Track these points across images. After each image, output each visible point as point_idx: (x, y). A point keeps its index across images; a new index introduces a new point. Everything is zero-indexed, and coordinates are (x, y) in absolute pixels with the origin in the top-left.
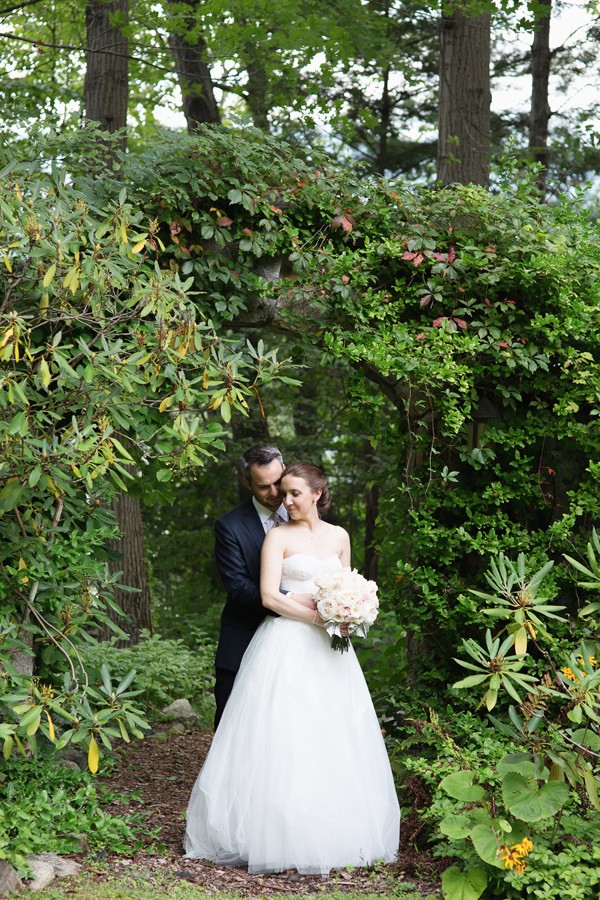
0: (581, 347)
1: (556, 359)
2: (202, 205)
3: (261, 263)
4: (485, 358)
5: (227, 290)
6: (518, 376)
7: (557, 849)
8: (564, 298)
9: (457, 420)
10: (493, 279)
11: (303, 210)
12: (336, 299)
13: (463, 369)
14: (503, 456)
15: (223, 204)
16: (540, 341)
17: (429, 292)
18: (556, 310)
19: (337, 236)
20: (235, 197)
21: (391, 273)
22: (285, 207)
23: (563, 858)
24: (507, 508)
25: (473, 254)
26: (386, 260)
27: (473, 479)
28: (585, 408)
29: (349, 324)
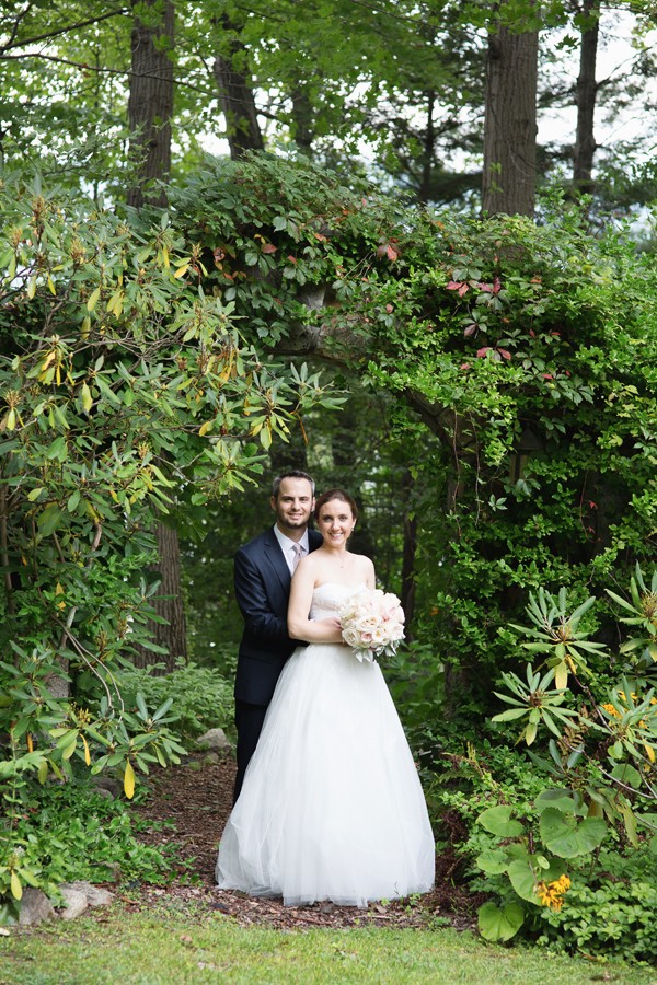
0: (626, 380)
1: (601, 392)
2: (247, 231)
3: (304, 291)
4: (529, 389)
5: (270, 316)
6: (562, 409)
7: (596, 886)
8: (610, 331)
9: (498, 452)
10: (538, 311)
11: (348, 237)
12: (381, 326)
13: (508, 400)
14: (546, 490)
15: (268, 231)
16: (584, 373)
17: (475, 322)
18: (601, 342)
19: (381, 264)
20: (280, 224)
21: (435, 303)
22: (330, 235)
23: (600, 895)
24: (549, 541)
25: (518, 285)
26: (431, 290)
27: (517, 512)
28: (629, 441)
29: (393, 351)
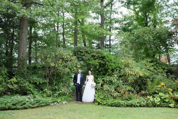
0: (107, 61)
1: (105, 62)
2: (78, 51)
3: (83, 56)
4: (100, 62)
5: (80, 58)
6: (103, 64)
7: (104, 100)
8: (106, 58)
9: (98, 67)
10: (100, 56)
11: (86, 51)
12: (89, 58)
13: (98, 63)
14: (102, 70)
15: (80, 51)
16: (104, 61)
17: (95, 58)
18: (105, 59)
19: (89, 53)
20: (81, 51)
21: (93, 56)
22: (85, 51)
23: (104, 101)
24: (102, 74)
25: (99, 54)
26: (93, 55)
27: (100, 72)
28: (108, 66)
29: (90, 60)
